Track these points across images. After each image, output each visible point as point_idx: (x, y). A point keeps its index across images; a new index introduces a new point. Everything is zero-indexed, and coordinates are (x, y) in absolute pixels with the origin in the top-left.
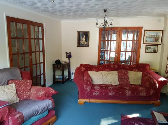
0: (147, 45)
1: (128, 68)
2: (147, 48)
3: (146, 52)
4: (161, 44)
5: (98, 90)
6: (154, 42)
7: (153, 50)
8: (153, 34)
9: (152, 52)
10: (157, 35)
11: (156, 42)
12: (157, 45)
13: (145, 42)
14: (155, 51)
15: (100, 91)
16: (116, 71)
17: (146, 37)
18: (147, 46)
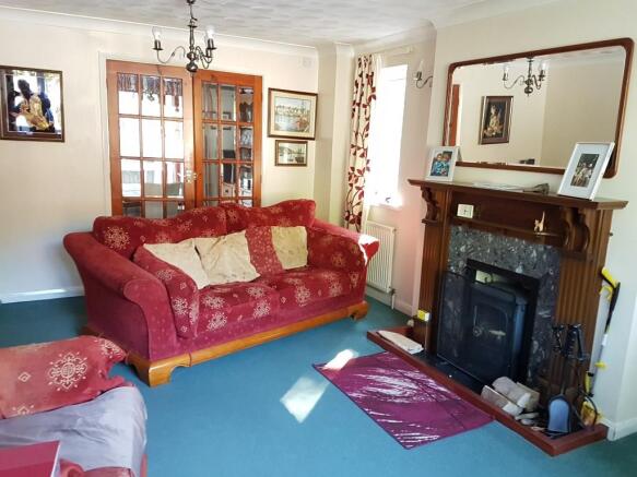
0: (280, 139)
1: (265, 217)
2: (278, 151)
3: (277, 164)
4: (313, 139)
5: (221, 310)
6: (296, 131)
7: (296, 156)
8: (293, 106)
9: (295, 162)
10: (303, 110)
11: (302, 131)
12: (304, 140)
13: (273, 132)
14: (301, 162)
15: (229, 312)
16: (240, 231)
17: (276, 113)
18: (280, 145)
